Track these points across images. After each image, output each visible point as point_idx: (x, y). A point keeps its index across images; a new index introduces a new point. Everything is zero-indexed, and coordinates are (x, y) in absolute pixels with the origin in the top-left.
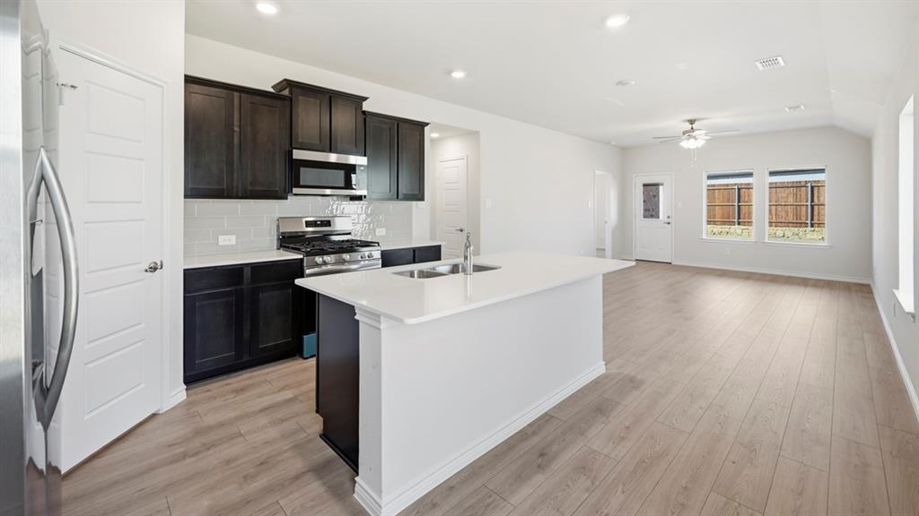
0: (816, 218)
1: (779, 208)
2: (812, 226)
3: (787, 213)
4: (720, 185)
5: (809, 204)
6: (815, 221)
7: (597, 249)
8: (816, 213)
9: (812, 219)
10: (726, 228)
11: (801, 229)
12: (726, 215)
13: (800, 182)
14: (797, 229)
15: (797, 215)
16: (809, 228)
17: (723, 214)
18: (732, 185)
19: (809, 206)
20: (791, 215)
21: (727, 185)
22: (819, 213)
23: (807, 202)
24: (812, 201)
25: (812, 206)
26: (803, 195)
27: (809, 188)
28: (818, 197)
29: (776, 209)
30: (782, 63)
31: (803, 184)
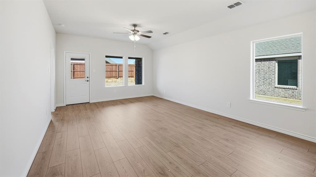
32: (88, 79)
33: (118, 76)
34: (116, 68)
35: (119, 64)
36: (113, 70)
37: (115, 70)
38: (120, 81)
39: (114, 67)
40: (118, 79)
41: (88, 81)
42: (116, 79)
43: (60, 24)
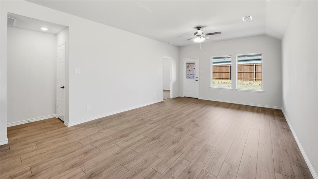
0: (257, 77)
1: (245, 73)
2: (256, 80)
3: (247, 75)
4: (224, 65)
5: (254, 72)
6: (257, 78)
7: (164, 90)
8: (257, 75)
9: (256, 78)
10: (226, 81)
11: (252, 81)
12: (226, 76)
13: (251, 64)
14: (250, 81)
15: (251, 76)
16: (255, 81)
17: (225, 76)
18: (228, 65)
19: (255, 73)
20: (248, 76)
21: (227, 65)
22: (258, 75)
23: (254, 71)
24: (256, 71)
25: (256, 73)
26: (253, 69)
27: (255, 66)
28: (258, 69)
29: (243, 74)
30: (251, 19)
31: (252, 64)
32: (197, 79)
41: (197, 80)
43: (170, 43)
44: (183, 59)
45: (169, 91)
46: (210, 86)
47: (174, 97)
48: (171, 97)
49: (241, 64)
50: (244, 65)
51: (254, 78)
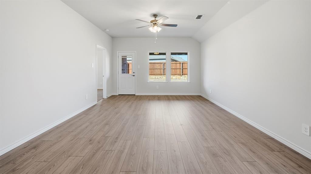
3: (158, 71)
7: (98, 89)
19: (163, 69)
32: (134, 74)
33: (182, 74)
34: (180, 66)
35: (184, 62)
36: (178, 68)
37: (179, 68)
38: (183, 79)
39: (178, 65)
40: (181, 76)
41: (134, 76)
42: (180, 77)
43: (106, 29)
44: (118, 52)
45: (102, 89)
46: (148, 81)
47: (109, 96)
48: (105, 97)
49: (154, 62)
50: (156, 63)
51: (163, 74)
